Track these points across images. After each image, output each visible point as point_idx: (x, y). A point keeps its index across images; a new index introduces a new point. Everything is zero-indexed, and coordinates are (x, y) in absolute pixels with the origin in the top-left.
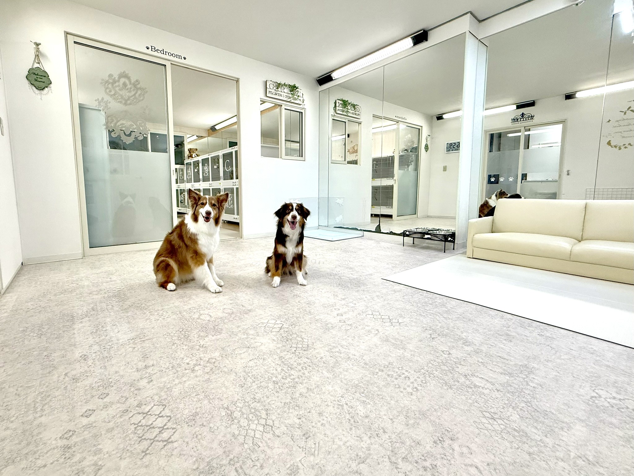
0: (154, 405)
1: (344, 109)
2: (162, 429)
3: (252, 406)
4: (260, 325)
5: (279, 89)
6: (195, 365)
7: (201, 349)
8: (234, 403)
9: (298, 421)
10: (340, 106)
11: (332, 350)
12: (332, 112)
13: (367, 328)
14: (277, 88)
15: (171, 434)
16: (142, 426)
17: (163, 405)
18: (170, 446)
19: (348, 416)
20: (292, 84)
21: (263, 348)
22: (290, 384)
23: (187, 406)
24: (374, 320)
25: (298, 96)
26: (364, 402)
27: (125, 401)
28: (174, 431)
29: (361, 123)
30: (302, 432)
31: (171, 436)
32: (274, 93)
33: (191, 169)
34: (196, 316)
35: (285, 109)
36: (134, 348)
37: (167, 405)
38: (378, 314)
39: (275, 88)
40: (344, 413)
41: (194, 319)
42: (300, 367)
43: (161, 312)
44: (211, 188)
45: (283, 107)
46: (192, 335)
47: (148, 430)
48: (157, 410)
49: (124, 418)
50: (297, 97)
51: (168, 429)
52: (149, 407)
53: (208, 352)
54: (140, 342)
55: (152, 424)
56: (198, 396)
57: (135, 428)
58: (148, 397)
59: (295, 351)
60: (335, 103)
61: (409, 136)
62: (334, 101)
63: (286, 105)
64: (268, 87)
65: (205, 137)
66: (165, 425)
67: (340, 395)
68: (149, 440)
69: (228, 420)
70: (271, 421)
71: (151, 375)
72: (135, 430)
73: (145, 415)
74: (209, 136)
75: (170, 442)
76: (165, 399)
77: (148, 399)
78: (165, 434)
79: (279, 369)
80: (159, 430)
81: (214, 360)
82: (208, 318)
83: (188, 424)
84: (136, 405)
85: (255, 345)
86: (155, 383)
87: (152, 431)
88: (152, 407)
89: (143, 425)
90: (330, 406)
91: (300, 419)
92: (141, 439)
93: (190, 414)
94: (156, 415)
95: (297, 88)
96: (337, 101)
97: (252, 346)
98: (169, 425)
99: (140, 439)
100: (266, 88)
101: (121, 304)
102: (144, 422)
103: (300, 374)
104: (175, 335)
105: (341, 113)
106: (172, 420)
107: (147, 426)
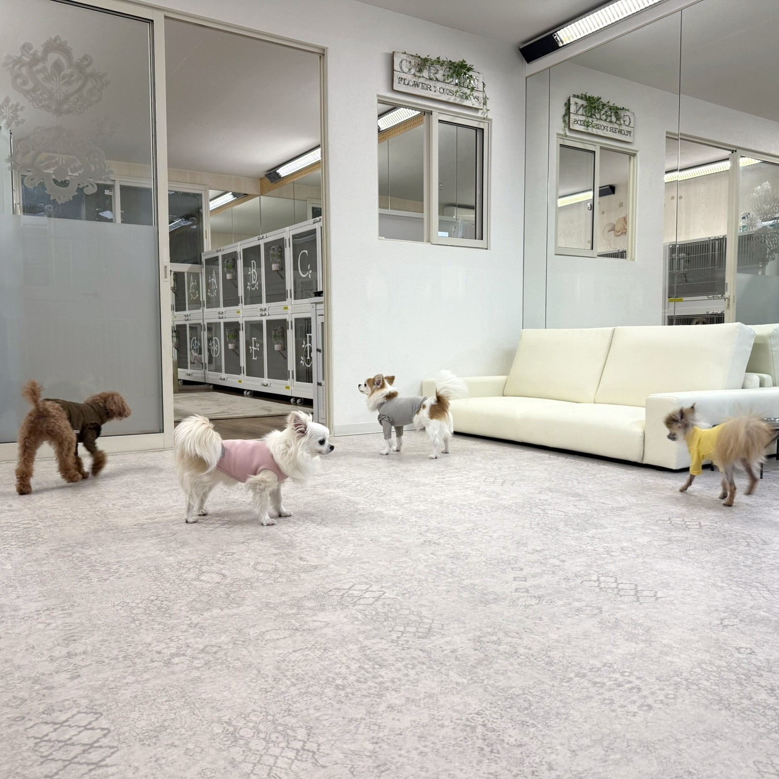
0: (79, 712)
1: (590, 119)
2: (90, 747)
3: (280, 721)
4: (331, 593)
5: (425, 74)
6: (173, 655)
7: (191, 631)
8: (243, 716)
9: (370, 747)
10: (581, 112)
11: (482, 639)
12: (558, 126)
13: (577, 604)
14: (420, 71)
15: (105, 755)
16: (49, 741)
17: (95, 713)
18: (100, 771)
19: (479, 743)
20: (456, 59)
21: (328, 631)
22: (372, 691)
23: (144, 716)
24: (597, 590)
25: (473, 89)
26: (523, 723)
27: (19, 705)
28: (112, 750)
29: (634, 155)
30: (374, 762)
31: (106, 757)
32: (411, 83)
33: (217, 274)
34: (192, 575)
35: (440, 121)
36: (49, 624)
37: (105, 714)
38: (613, 580)
39: (413, 71)
40: (475, 738)
41: (185, 579)
42: (399, 665)
43: (115, 567)
44: (264, 319)
45: (436, 117)
46: (177, 607)
47: (60, 747)
48: (84, 720)
49: (14, 728)
50: (468, 92)
51: (101, 747)
52: (69, 715)
53: (206, 635)
54: (62, 616)
55: (70, 739)
56: (171, 703)
57: (36, 744)
58: (68, 700)
59: (398, 637)
60: (568, 105)
61: (767, 185)
62: (565, 101)
63: (442, 112)
64: (397, 67)
65: (254, 196)
66: (97, 741)
67: (476, 711)
68: (60, 762)
69: (225, 739)
70: (315, 745)
71: (76, 667)
72: (35, 746)
73: (57, 726)
74: (262, 194)
75: (101, 766)
76: (101, 705)
77: (66, 703)
78: (93, 754)
79: (354, 666)
80: (82, 748)
81: (215, 649)
82: (217, 578)
83: (142, 743)
84: (41, 710)
85: (312, 625)
86: (85, 679)
87: (68, 749)
88: (73, 716)
89: (52, 740)
90: (448, 726)
91: (377, 743)
92: (46, 759)
93: (151, 728)
94: (79, 727)
95: (469, 69)
96: (573, 100)
97: (306, 627)
98: (105, 741)
99: (42, 760)
100: (393, 70)
101: (28, 550)
102: (53, 736)
103: (399, 675)
104: (140, 605)
105: (582, 128)
106: (111, 734)
107: (60, 742)
